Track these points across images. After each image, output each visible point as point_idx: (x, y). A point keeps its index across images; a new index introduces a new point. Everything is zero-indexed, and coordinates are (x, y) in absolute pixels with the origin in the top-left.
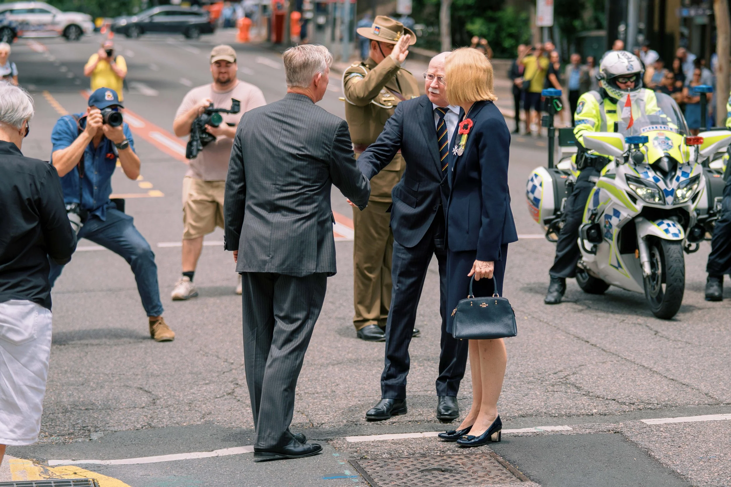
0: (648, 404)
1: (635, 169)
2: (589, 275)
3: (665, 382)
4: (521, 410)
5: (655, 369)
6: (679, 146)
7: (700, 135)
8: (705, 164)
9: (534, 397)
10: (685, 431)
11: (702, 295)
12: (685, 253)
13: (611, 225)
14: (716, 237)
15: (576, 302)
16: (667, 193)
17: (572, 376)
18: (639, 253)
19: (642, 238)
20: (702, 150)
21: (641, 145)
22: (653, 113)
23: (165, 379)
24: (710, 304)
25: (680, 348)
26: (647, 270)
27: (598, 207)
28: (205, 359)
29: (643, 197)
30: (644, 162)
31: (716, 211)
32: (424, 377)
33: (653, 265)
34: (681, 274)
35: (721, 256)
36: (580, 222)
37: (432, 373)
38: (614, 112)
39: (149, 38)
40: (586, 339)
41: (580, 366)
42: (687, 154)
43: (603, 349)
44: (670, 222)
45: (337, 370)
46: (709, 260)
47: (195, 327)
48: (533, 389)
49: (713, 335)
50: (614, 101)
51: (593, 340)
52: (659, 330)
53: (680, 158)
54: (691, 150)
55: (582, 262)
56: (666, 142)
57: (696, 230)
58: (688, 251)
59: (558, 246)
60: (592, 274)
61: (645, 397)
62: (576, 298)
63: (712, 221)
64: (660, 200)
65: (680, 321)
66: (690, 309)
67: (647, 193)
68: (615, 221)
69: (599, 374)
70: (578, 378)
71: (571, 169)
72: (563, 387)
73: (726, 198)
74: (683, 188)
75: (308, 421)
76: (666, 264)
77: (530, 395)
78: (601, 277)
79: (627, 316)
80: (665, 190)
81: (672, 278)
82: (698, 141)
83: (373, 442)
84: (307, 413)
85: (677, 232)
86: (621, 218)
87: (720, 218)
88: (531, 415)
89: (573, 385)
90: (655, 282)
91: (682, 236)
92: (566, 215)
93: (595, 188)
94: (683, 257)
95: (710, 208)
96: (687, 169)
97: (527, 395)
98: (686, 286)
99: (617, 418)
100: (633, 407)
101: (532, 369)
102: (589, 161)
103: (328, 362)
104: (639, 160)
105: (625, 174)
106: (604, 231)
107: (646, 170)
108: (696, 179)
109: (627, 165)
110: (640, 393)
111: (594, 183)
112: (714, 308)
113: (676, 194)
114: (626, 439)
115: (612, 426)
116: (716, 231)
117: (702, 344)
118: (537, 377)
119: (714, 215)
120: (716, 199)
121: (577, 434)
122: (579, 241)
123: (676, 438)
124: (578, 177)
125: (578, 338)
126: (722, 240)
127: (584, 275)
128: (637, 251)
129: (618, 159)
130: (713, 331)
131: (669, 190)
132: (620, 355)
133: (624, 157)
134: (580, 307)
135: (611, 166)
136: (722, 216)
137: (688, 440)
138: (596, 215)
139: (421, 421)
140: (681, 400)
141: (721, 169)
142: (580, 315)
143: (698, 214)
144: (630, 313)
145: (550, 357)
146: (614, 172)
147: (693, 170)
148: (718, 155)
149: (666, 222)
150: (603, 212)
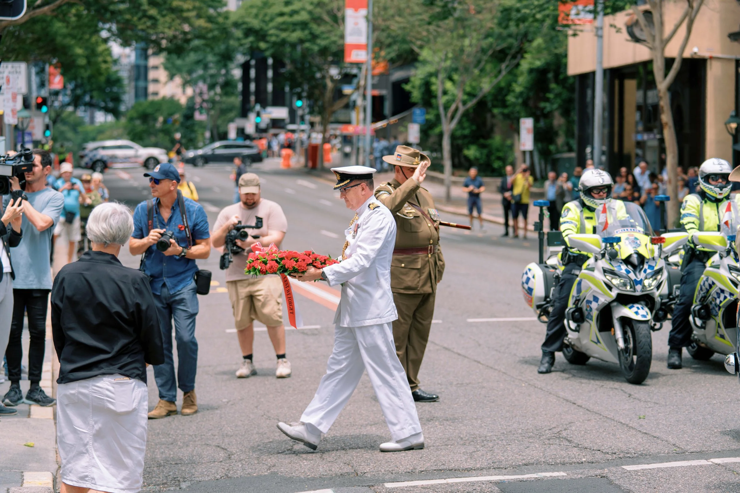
0: (627, 453)
1: (610, 263)
2: (573, 349)
3: (640, 435)
4: (524, 459)
5: (631, 425)
6: (646, 245)
7: (663, 236)
8: (666, 258)
9: (534, 449)
10: (658, 475)
11: (665, 364)
12: (651, 331)
13: (591, 309)
14: (675, 317)
15: (563, 371)
16: (636, 282)
17: (564, 432)
18: (614, 331)
19: (617, 319)
20: (665, 247)
21: (615, 244)
22: (623, 219)
23: (238, 439)
24: (672, 371)
25: (649, 407)
26: (621, 344)
27: (581, 294)
28: (268, 422)
29: (617, 285)
30: (618, 258)
31: (674, 296)
32: (444, 434)
33: (626, 341)
34: (648, 347)
35: (679, 332)
36: (566, 306)
37: (451, 430)
38: (591, 218)
39: (211, 166)
40: (573, 401)
41: (570, 423)
42: (652, 251)
43: (587, 410)
44: (639, 306)
45: (374, 429)
46: (670, 335)
47: (258, 396)
48: (533, 442)
49: (676, 396)
50: (591, 209)
51: (579, 402)
52: (632, 393)
53: (647, 255)
54: (656, 247)
55: (567, 339)
56: (635, 242)
57: (660, 312)
58: (653, 329)
59: (548, 327)
60: (575, 348)
61: (624, 448)
62: (563, 368)
63: (672, 304)
64: (631, 288)
65: (648, 385)
66: (656, 375)
67: (621, 283)
68: (594, 305)
69: (586, 429)
70: (568, 433)
71: (558, 264)
72: (557, 440)
73: (683, 286)
74: (649, 279)
75: (353, 471)
76: (637, 339)
77: (531, 447)
78: (583, 350)
79: (605, 382)
80: (635, 280)
81: (642, 350)
82: (662, 240)
83: (406, 487)
84: (352, 465)
85: (645, 314)
86: (600, 303)
87: (678, 302)
88: (533, 464)
89: (565, 438)
90: (628, 354)
91: (649, 317)
92: (555, 301)
93: (578, 279)
94: (650, 333)
95: (670, 293)
96: (652, 263)
97: (528, 447)
98: (653, 357)
99: (602, 465)
100: (614, 456)
101: (531, 427)
102: (572, 258)
103: (366, 423)
104: (613, 256)
105: (603, 268)
106: (586, 313)
107: (619, 264)
108: (660, 271)
109: (604, 260)
110: (620, 445)
111: (577, 276)
112: (675, 375)
113: (644, 283)
114: (611, 483)
115: (598, 472)
116: (675, 312)
117: (667, 404)
118: (535, 433)
119: (674, 299)
120: (675, 286)
121: (571, 478)
122: (565, 322)
123: (652, 481)
124: (563, 271)
125: (567, 401)
126: (680, 320)
127: (568, 349)
128: (613, 329)
129: (597, 255)
130: (676, 393)
131: (638, 280)
132: (602, 414)
133: (602, 254)
134: (567, 376)
135: (591, 261)
136: (680, 300)
137: (662, 482)
138: (579, 300)
139: (444, 470)
140: (653, 450)
141: (678, 262)
142: (567, 381)
143: (662, 299)
144: (607, 380)
145: (545, 417)
146: (594, 266)
147: (657, 264)
148: (675, 252)
149: (636, 305)
150: (584, 299)
